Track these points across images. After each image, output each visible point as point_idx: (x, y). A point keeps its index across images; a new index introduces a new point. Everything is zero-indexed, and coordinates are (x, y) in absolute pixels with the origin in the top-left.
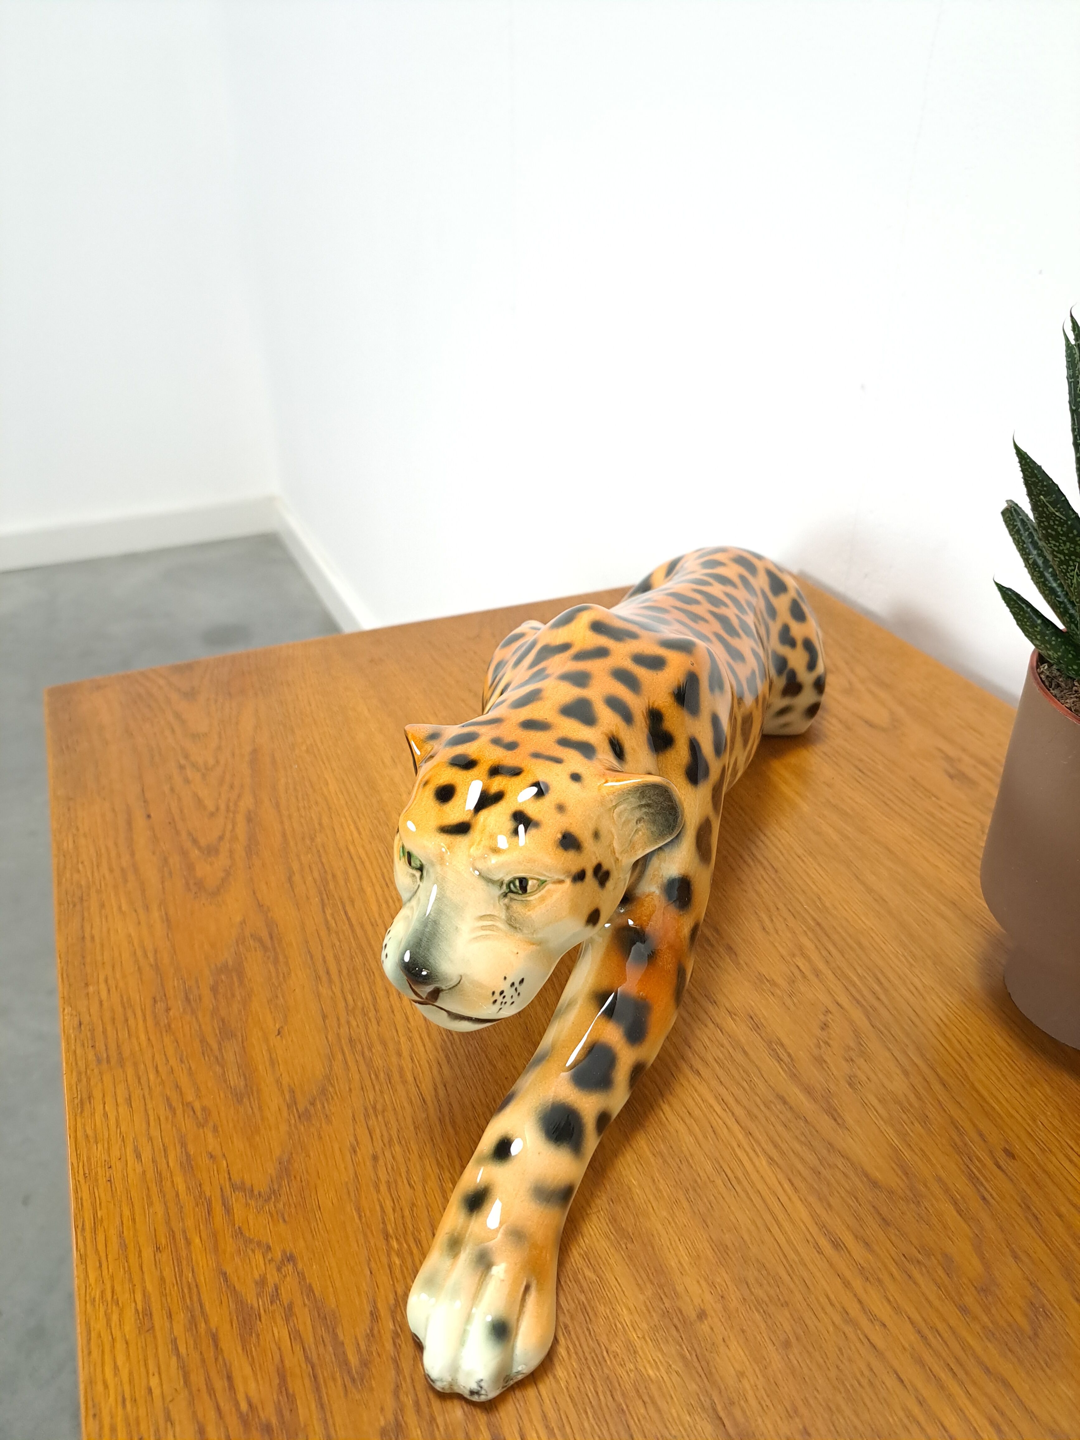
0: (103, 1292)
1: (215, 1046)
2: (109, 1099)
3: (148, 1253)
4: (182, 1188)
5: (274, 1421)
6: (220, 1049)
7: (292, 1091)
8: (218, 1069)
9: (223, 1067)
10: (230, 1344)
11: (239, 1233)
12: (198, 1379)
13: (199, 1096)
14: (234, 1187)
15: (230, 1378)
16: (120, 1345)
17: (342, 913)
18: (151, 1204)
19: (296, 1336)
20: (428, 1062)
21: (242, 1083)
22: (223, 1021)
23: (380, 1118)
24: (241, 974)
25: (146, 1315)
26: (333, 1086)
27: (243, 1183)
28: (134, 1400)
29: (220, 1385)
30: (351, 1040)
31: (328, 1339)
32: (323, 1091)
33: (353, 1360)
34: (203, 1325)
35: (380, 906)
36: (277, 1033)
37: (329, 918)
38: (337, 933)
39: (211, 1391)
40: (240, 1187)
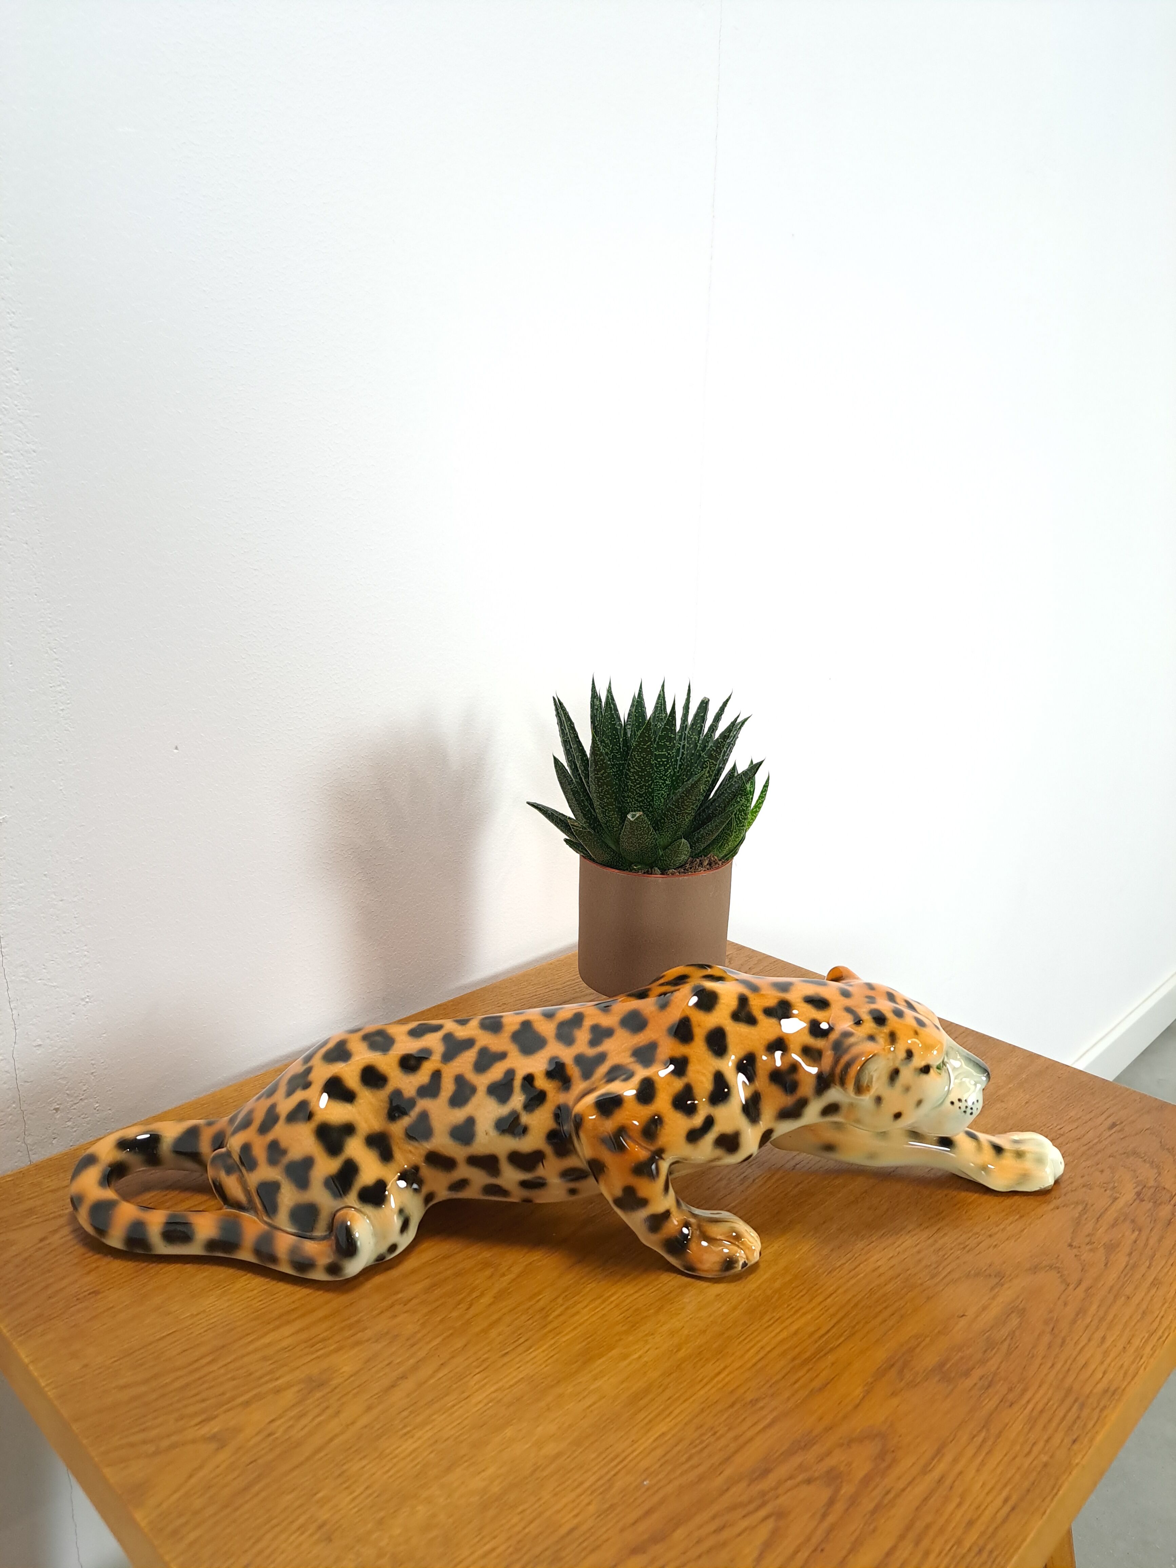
1: (1006, 1343)
2: (1096, 1380)
3: (1134, 1302)
4: (1094, 1308)
6: (1005, 1339)
7: (992, 1289)
8: (1017, 1333)
9: (1014, 1332)
10: (1125, 1249)
11: (1084, 1270)
13: (1042, 1332)
14: (1068, 1285)
15: (1135, 1241)
17: (829, 1334)
18: (1116, 1315)
20: (913, 1237)
21: (1013, 1315)
22: (985, 1351)
23: (967, 1243)
24: (942, 1365)
26: (970, 1271)
27: (1062, 1283)
29: (1141, 1243)
30: (932, 1277)
32: (977, 1275)
34: (1131, 1261)
35: (805, 1314)
36: (964, 1317)
37: (842, 1339)
38: (854, 1327)
40: (1066, 1283)
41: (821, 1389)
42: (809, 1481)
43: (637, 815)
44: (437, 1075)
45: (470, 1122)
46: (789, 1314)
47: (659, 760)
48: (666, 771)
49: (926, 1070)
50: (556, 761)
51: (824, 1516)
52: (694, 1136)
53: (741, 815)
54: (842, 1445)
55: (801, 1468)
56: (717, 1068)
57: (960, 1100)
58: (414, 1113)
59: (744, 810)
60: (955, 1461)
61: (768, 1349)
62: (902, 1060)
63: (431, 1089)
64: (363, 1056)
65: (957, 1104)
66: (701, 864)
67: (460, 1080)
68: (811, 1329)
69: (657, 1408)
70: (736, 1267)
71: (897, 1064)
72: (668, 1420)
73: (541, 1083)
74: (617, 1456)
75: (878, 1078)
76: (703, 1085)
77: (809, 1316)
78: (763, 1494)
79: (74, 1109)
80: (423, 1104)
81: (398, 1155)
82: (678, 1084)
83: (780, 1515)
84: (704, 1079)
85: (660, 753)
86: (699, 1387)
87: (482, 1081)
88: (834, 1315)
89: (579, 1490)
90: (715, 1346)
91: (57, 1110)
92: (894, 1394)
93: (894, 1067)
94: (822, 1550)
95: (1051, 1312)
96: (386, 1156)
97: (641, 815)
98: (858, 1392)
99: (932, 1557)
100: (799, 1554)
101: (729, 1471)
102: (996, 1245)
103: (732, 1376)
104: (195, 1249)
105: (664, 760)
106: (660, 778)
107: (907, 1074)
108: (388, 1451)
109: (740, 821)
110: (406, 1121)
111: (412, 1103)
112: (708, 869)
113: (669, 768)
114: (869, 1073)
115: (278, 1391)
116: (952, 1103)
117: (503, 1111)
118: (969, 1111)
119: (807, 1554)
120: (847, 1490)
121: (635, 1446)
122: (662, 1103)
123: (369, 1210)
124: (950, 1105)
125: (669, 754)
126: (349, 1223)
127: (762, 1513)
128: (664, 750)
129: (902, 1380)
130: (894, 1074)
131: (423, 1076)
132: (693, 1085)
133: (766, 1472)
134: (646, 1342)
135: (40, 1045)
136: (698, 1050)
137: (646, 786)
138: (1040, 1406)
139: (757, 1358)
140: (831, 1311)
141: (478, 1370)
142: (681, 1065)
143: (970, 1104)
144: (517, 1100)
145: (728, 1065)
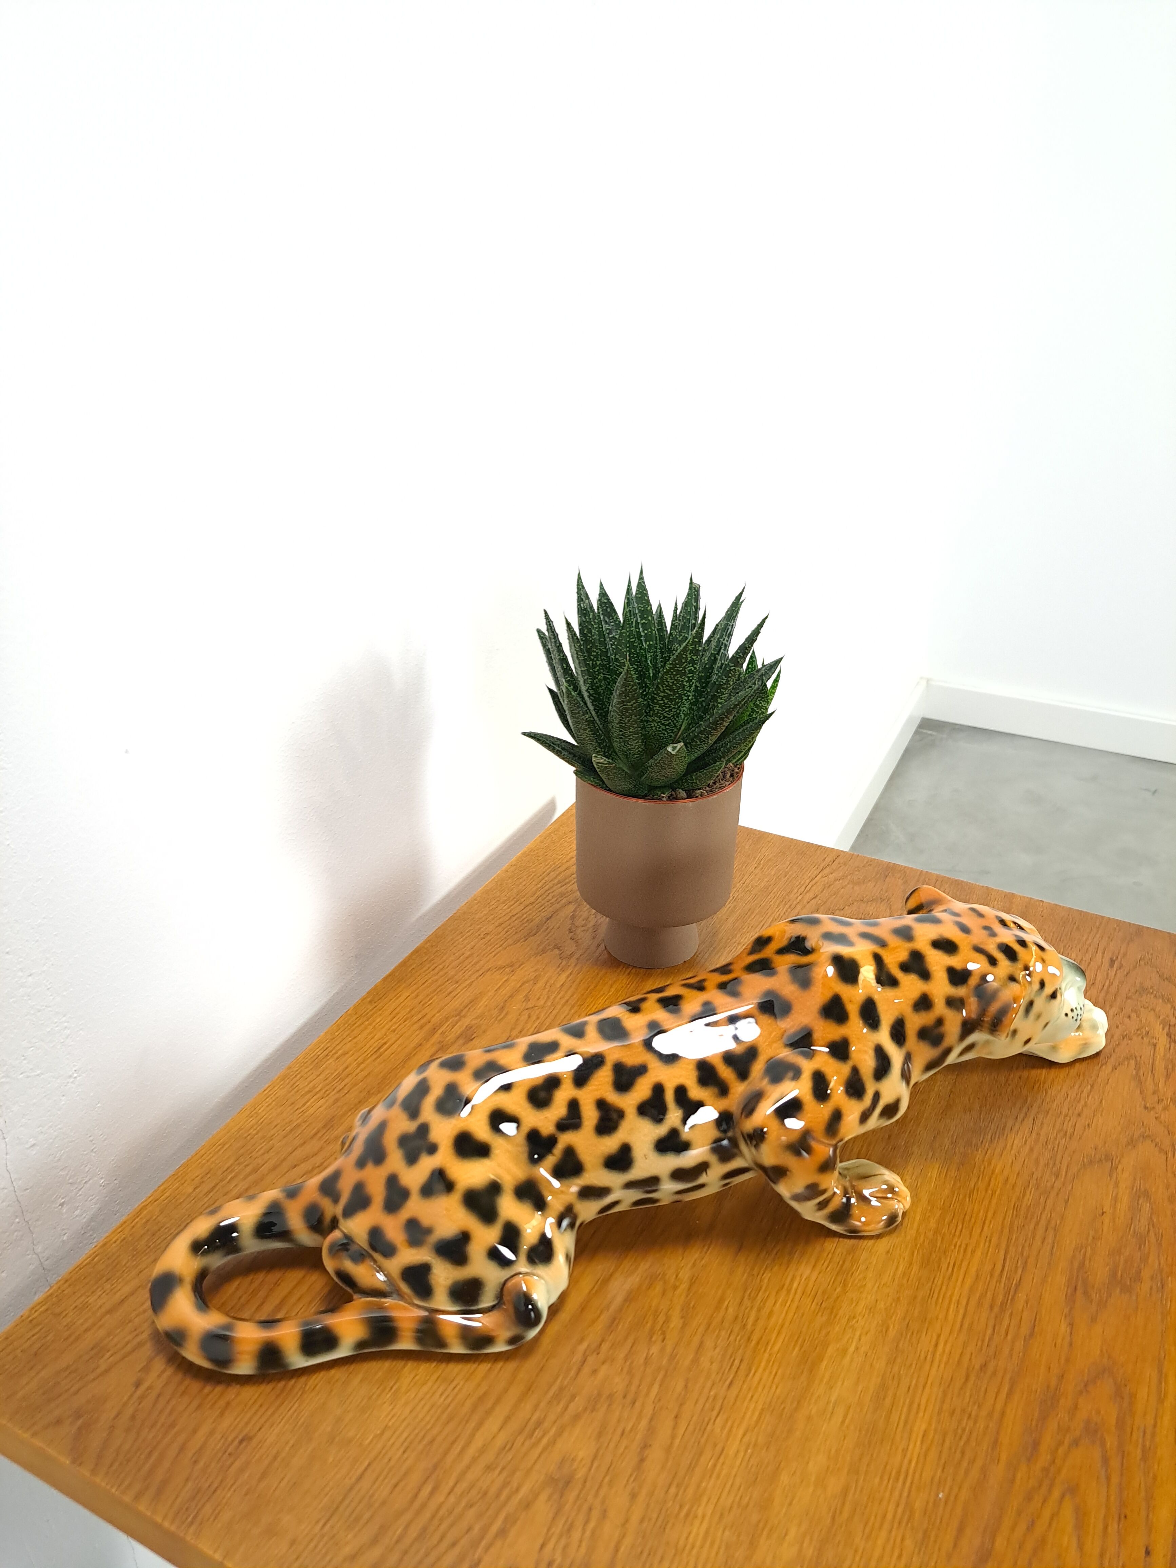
1: (1152, 1233)
6: (1149, 1231)
7: (1110, 1175)
8: (1154, 1219)
9: (1151, 1218)
17: (1006, 1269)
20: (1017, 1135)
21: (1140, 1202)
22: (1140, 1248)
23: (1065, 1129)
24: (1114, 1274)
26: (1083, 1160)
30: (1057, 1177)
32: (1091, 1162)
35: (973, 1252)
36: (1104, 1214)
37: (1020, 1271)
38: (1022, 1253)
41: (1032, 1334)
42: (1076, 1443)
44: (574, 1106)
45: (625, 1148)
46: (961, 1256)
49: (1053, 995)
51: (1107, 1477)
52: (865, 1117)
54: (1081, 1392)
55: (1062, 1429)
56: (876, 1042)
57: (1072, 1010)
58: (558, 1150)
61: (964, 1302)
62: (1036, 992)
63: (571, 1121)
65: (1070, 1014)
67: (602, 1105)
68: (988, 1267)
69: (904, 1403)
71: (1032, 997)
72: (921, 1414)
73: (694, 1091)
74: (899, 1472)
76: (867, 1063)
77: (978, 1253)
78: (1046, 1470)
79: (80, 1195)
80: (566, 1139)
81: (551, 1199)
82: (845, 1069)
83: (1072, 1490)
84: (866, 1057)
86: (927, 1367)
87: (629, 1102)
88: (998, 1245)
89: (886, 1526)
90: (916, 1314)
91: (62, 1205)
92: (1094, 1320)
93: (1030, 1000)
94: (1125, 1517)
96: (540, 1204)
98: (1064, 1328)
100: (1109, 1528)
101: (1004, 1455)
102: (1089, 1125)
103: (949, 1345)
107: (1038, 1004)
108: (681, 1543)
110: (551, 1160)
111: (553, 1139)
115: (527, 1507)
116: (1066, 1014)
117: (661, 1130)
118: (1079, 1018)
119: (1115, 1526)
120: (1111, 1442)
121: (908, 1455)
122: (837, 1095)
123: (541, 1270)
124: (1064, 1017)
126: (525, 1289)
127: (1056, 1494)
129: (1091, 1302)
130: (1029, 1007)
131: (558, 1109)
132: (859, 1065)
133: (1036, 1444)
134: (853, 1330)
135: (33, 1145)
136: (855, 1027)
139: (960, 1316)
140: (994, 1240)
141: (715, 1413)
143: (1079, 1011)
144: (673, 1115)
145: (883, 1037)
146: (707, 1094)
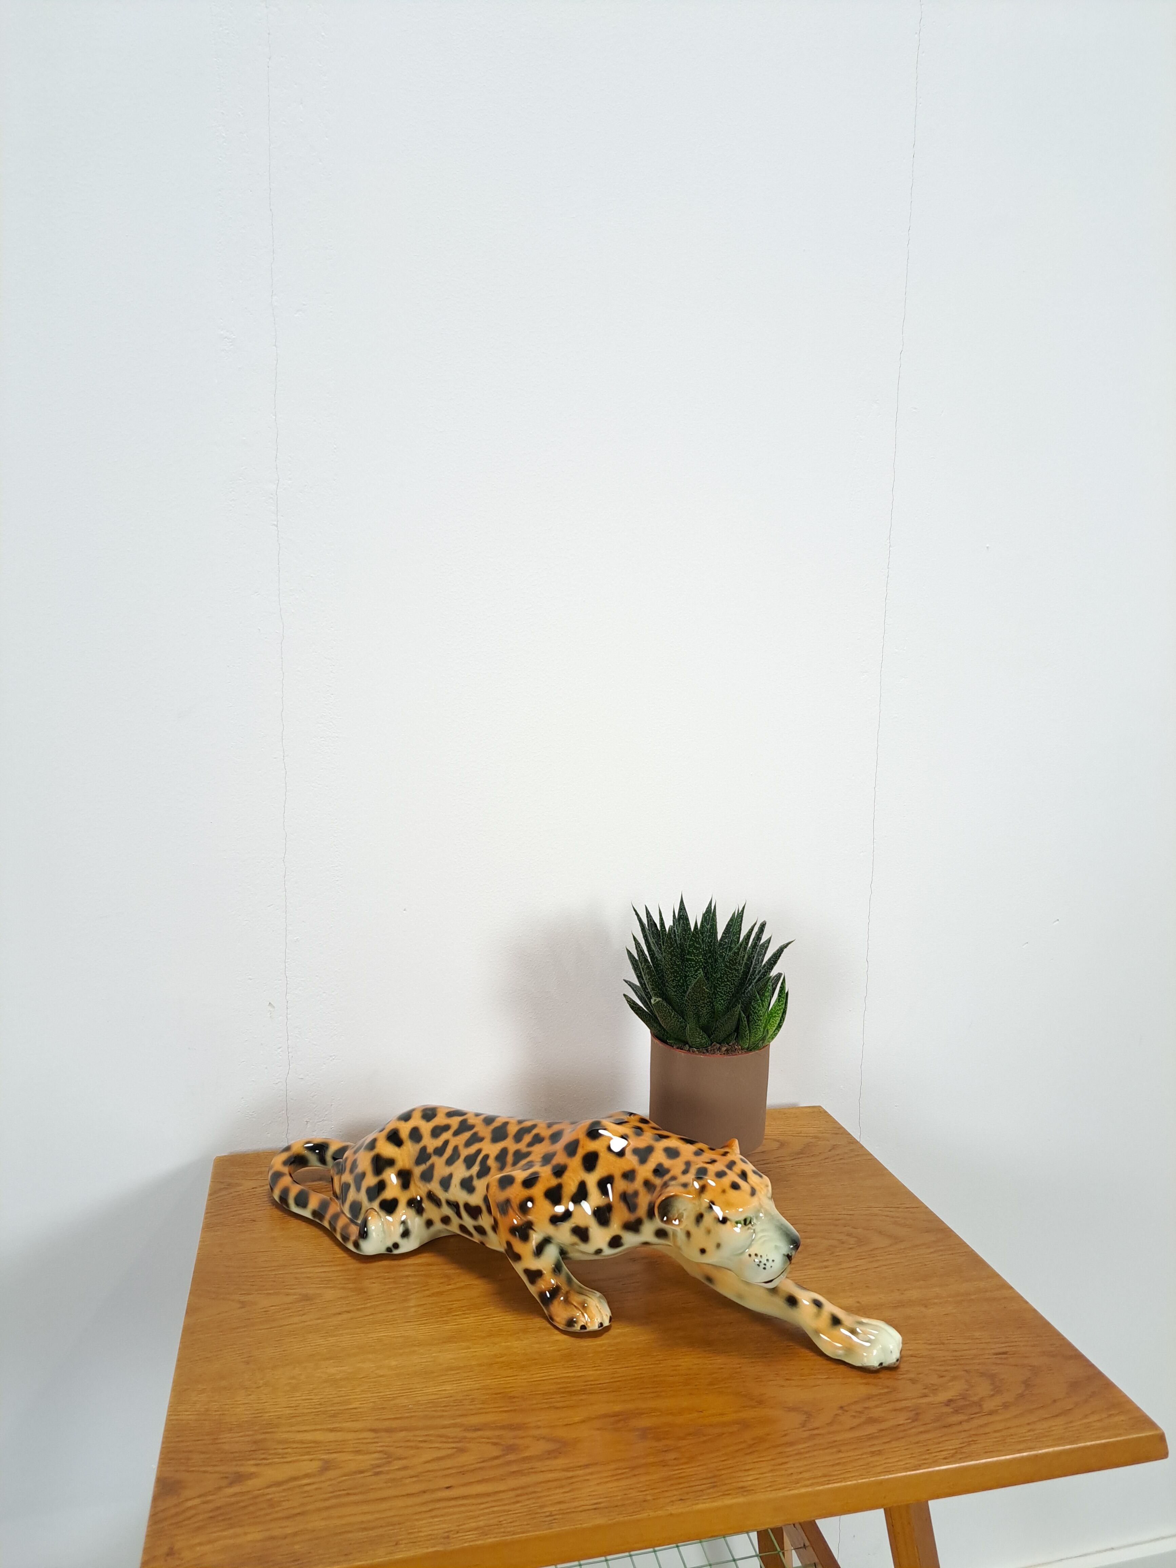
0: (863, 1469)
1: (710, 1437)
2: (745, 1479)
3: (841, 1455)
4: (804, 1446)
5: (914, 1412)
6: (712, 1435)
7: (743, 1407)
8: (725, 1435)
10: (883, 1426)
11: (830, 1424)
12: (901, 1435)
13: (745, 1442)
14: (803, 1427)
15: (899, 1425)
16: (888, 1461)
17: (599, 1386)
18: (814, 1456)
19: (877, 1406)
21: (737, 1425)
22: (688, 1435)
23: (764, 1377)
24: (651, 1428)
25: (873, 1453)
26: (742, 1392)
27: (801, 1424)
28: (912, 1454)
29: (902, 1428)
30: (710, 1385)
31: (879, 1397)
32: (743, 1396)
33: (886, 1390)
34: (875, 1434)
35: (598, 1369)
36: (701, 1413)
37: (605, 1391)
38: (621, 1388)
39: (905, 1430)
40: (803, 1425)
41: (558, 1408)
42: (495, 1444)
43: (657, 1000)
44: (446, 1143)
45: (450, 1176)
46: (588, 1366)
47: (690, 962)
48: (696, 971)
49: (724, 1221)
50: (629, 952)
51: (483, 1462)
52: (556, 1220)
53: (755, 1016)
54: (535, 1437)
55: (499, 1437)
56: (583, 1179)
57: (756, 1255)
58: (429, 1163)
59: (757, 1013)
60: (591, 1474)
61: (553, 1377)
62: (706, 1208)
63: (439, 1151)
64: (417, 1121)
65: (754, 1257)
66: (719, 1049)
67: (456, 1148)
68: (592, 1378)
69: (456, 1378)
70: (574, 1326)
71: (702, 1210)
72: (454, 1385)
73: (491, 1162)
74: (411, 1389)
75: (688, 1217)
76: (570, 1186)
77: (599, 1372)
78: (465, 1438)
79: (319, 1125)
80: (434, 1159)
81: (412, 1186)
82: (554, 1182)
83: (460, 1450)
84: (572, 1183)
85: (690, 957)
86: (489, 1378)
87: (465, 1152)
88: (615, 1378)
89: (376, 1395)
90: (523, 1363)
92: (599, 1429)
93: (699, 1212)
94: (463, 1474)
95: (768, 1435)
96: (405, 1185)
97: (659, 1001)
98: (578, 1419)
99: (518, 1505)
101: (458, 1421)
102: (784, 1386)
103: (514, 1381)
104: (307, 1213)
105: (693, 963)
106: (692, 976)
107: (708, 1220)
108: (309, 1340)
109: (755, 1021)
110: (423, 1167)
111: (429, 1157)
112: (724, 1054)
113: (698, 969)
114: (678, 1211)
115: (287, 1295)
116: (750, 1255)
117: (467, 1174)
118: (762, 1266)
119: (454, 1472)
120: (511, 1457)
121: (426, 1389)
122: (538, 1191)
123: (383, 1214)
124: (748, 1256)
125: (696, 959)
126: (370, 1218)
127: (452, 1445)
128: (693, 955)
129: (614, 1425)
130: (700, 1218)
132: (563, 1185)
133: (479, 1430)
134: (487, 1346)
135: (302, 1079)
136: (575, 1163)
137: (676, 980)
138: (683, 1475)
139: (540, 1379)
140: (615, 1375)
142: (559, 1172)
143: (764, 1261)
144: (476, 1169)
145: (592, 1180)
146: (495, 1165)
